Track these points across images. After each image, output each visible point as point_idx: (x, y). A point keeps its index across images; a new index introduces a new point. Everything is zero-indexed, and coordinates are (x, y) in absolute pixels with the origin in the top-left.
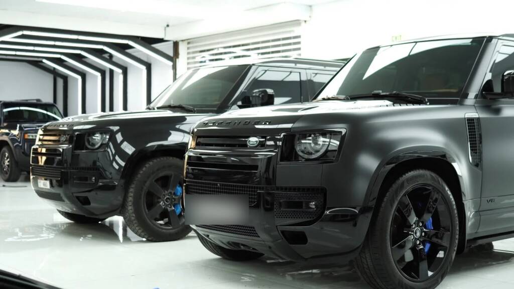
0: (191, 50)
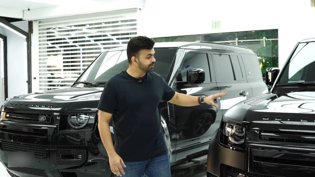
0: (41, 28)
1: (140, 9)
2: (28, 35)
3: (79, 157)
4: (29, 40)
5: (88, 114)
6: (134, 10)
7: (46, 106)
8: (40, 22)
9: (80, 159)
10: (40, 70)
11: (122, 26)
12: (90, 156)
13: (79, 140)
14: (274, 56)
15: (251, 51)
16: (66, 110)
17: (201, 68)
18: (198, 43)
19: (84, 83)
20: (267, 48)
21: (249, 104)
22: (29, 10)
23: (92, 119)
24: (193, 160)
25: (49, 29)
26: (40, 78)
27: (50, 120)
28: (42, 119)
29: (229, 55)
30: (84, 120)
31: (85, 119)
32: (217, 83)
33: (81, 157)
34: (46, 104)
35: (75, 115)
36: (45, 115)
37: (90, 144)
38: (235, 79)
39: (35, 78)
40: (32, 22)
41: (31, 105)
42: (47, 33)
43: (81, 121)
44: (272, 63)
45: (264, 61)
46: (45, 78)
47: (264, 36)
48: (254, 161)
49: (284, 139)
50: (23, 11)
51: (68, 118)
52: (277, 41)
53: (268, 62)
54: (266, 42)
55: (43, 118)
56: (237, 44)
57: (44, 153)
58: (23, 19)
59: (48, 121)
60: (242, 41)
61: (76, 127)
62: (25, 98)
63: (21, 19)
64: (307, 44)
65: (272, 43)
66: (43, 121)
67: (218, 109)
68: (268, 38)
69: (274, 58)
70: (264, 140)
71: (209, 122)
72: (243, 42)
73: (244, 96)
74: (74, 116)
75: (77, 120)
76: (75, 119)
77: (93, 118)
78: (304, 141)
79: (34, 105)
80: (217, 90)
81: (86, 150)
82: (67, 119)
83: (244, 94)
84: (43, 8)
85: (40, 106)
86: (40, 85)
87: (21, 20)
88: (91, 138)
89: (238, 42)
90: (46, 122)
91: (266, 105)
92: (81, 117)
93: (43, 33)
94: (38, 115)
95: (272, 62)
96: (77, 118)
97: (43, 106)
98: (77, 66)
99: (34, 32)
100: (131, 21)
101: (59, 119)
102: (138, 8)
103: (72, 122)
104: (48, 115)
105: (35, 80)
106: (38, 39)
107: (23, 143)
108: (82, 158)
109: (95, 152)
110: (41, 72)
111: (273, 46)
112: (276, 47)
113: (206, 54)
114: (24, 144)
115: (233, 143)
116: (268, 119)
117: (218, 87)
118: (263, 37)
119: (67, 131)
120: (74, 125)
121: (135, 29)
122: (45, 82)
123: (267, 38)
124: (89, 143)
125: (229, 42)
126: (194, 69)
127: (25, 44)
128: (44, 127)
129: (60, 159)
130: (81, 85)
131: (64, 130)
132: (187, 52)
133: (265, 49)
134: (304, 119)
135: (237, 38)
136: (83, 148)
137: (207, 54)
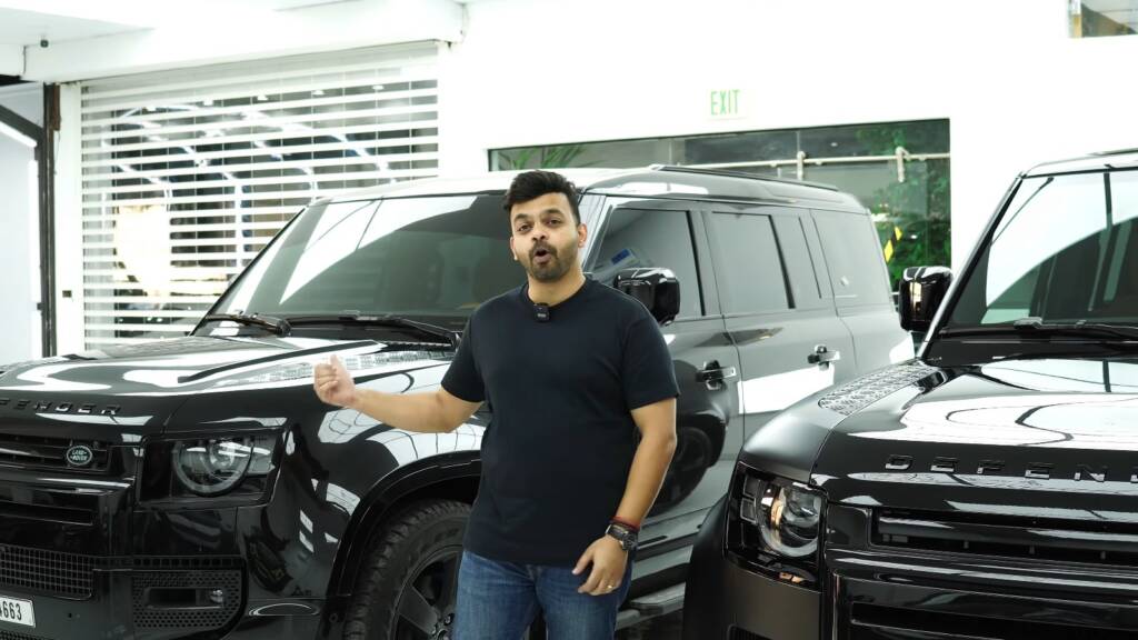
1: (450, 44)
2: (43, 137)
3: (214, 599)
4: (45, 155)
5: (246, 441)
6: (428, 47)
7: (94, 411)
8: (85, 90)
9: (217, 604)
10: (84, 264)
11: (382, 103)
12: (255, 591)
13: (214, 532)
14: (936, 215)
15: (849, 201)
16: (165, 424)
17: (666, 267)
18: (656, 172)
19: (237, 321)
20: (911, 186)
21: (835, 409)
22: (44, 44)
23: (264, 456)
24: (636, 601)
25: (120, 113)
26: (87, 293)
27: (109, 461)
28: (80, 455)
29: (770, 217)
30: (232, 460)
31: (236, 457)
32: (723, 317)
33: (220, 600)
34: (93, 403)
35: (201, 442)
36: (89, 443)
37: (254, 546)
38: (791, 305)
39: (68, 294)
40: (59, 87)
41: (39, 406)
42: (113, 128)
43: (224, 464)
44: (927, 242)
45: (899, 235)
46: (104, 293)
47: (899, 145)
48: (853, 622)
49: (962, 542)
50: (25, 48)
51: (175, 451)
52: (947, 161)
53: (914, 237)
54: (905, 167)
55: (81, 453)
56: (800, 173)
57: (86, 583)
58: (24, 78)
59: (100, 465)
60: (818, 161)
61: (205, 488)
62: (21, 377)
63: (18, 77)
64: (1050, 180)
65: (929, 170)
66: (80, 467)
67: (732, 415)
68: (911, 149)
69: (936, 221)
70: (891, 543)
71: (700, 460)
72: (824, 164)
73: (824, 366)
74: (196, 445)
75: (208, 459)
76: (202, 459)
77: (266, 452)
78: (1037, 549)
79: (48, 406)
80: (726, 344)
81: (239, 572)
82: (169, 458)
83: (824, 358)
84: (99, 36)
85: (71, 407)
86: (86, 319)
87: (15, 80)
88: (259, 525)
89: (805, 165)
90: (94, 469)
91: (899, 411)
92: (221, 448)
93: (97, 130)
94: (65, 442)
95: (927, 237)
96: (206, 454)
97: (80, 411)
98: (220, 249)
99: (62, 124)
100: (416, 85)
101: (141, 455)
102: (443, 39)
103: (190, 469)
104: (102, 445)
105: (67, 299)
106: (79, 151)
107: (9, 546)
108: (225, 603)
109: (274, 576)
110: (89, 273)
111: (932, 181)
112: (944, 184)
113: (684, 214)
114: (12, 549)
115: (778, 552)
116: (905, 466)
117: (726, 335)
118: (895, 147)
119: (172, 502)
120: (197, 481)
121: (433, 115)
122: (104, 306)
123: (911, 153)
124: (251, 544)
125: (773, 163)
126: (638, 269)
127: (33, 166)
128: (86, 486)
129: (146, 605)
130: (228, 329)
131: (159, 497)
132: (615, 207)
133: (901, 191)
134: (1037, 470)
135: (802, 149)
136: (227, 565)
137: (688, 213)
